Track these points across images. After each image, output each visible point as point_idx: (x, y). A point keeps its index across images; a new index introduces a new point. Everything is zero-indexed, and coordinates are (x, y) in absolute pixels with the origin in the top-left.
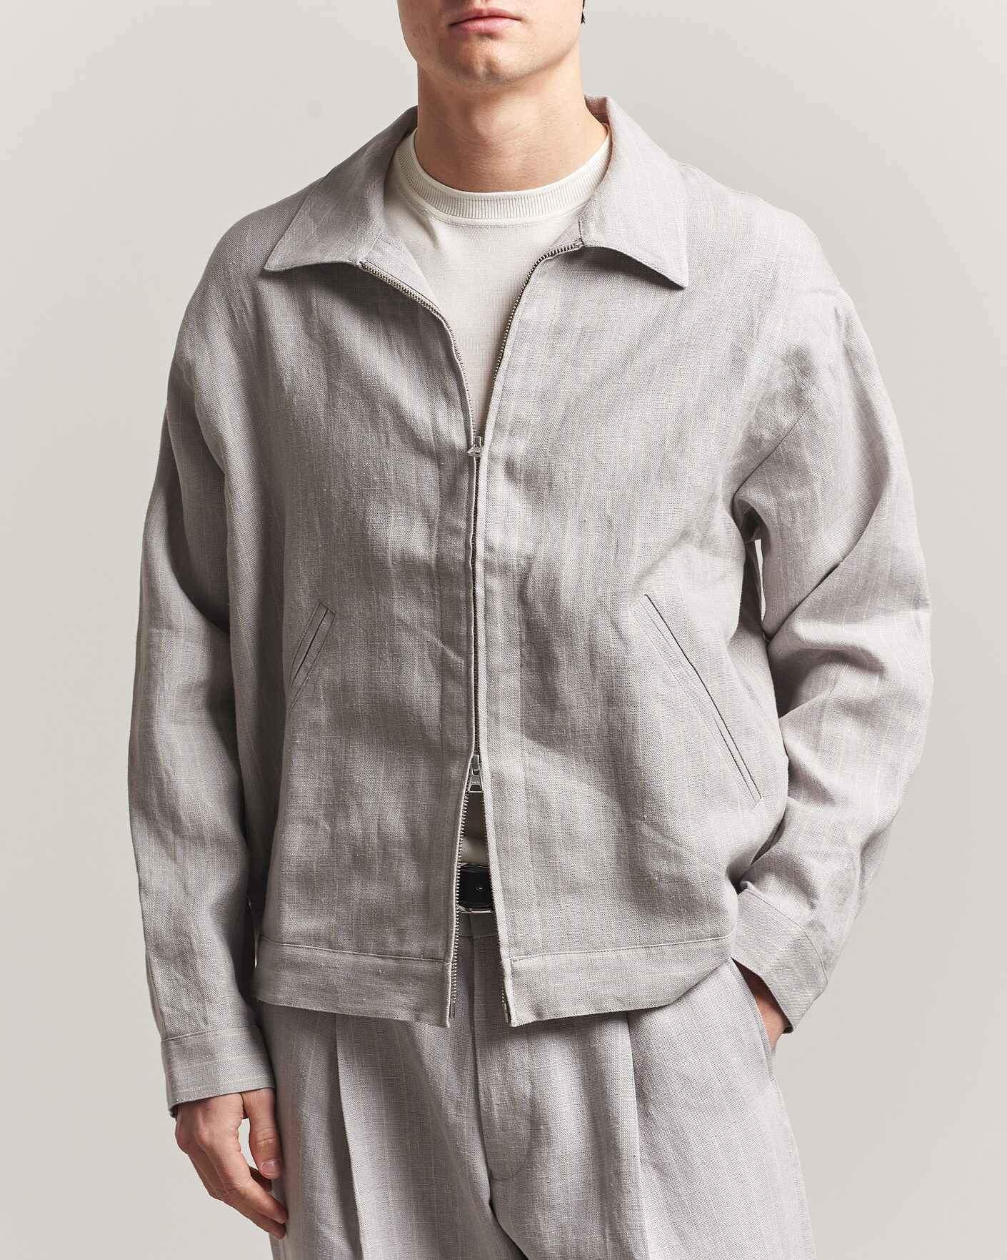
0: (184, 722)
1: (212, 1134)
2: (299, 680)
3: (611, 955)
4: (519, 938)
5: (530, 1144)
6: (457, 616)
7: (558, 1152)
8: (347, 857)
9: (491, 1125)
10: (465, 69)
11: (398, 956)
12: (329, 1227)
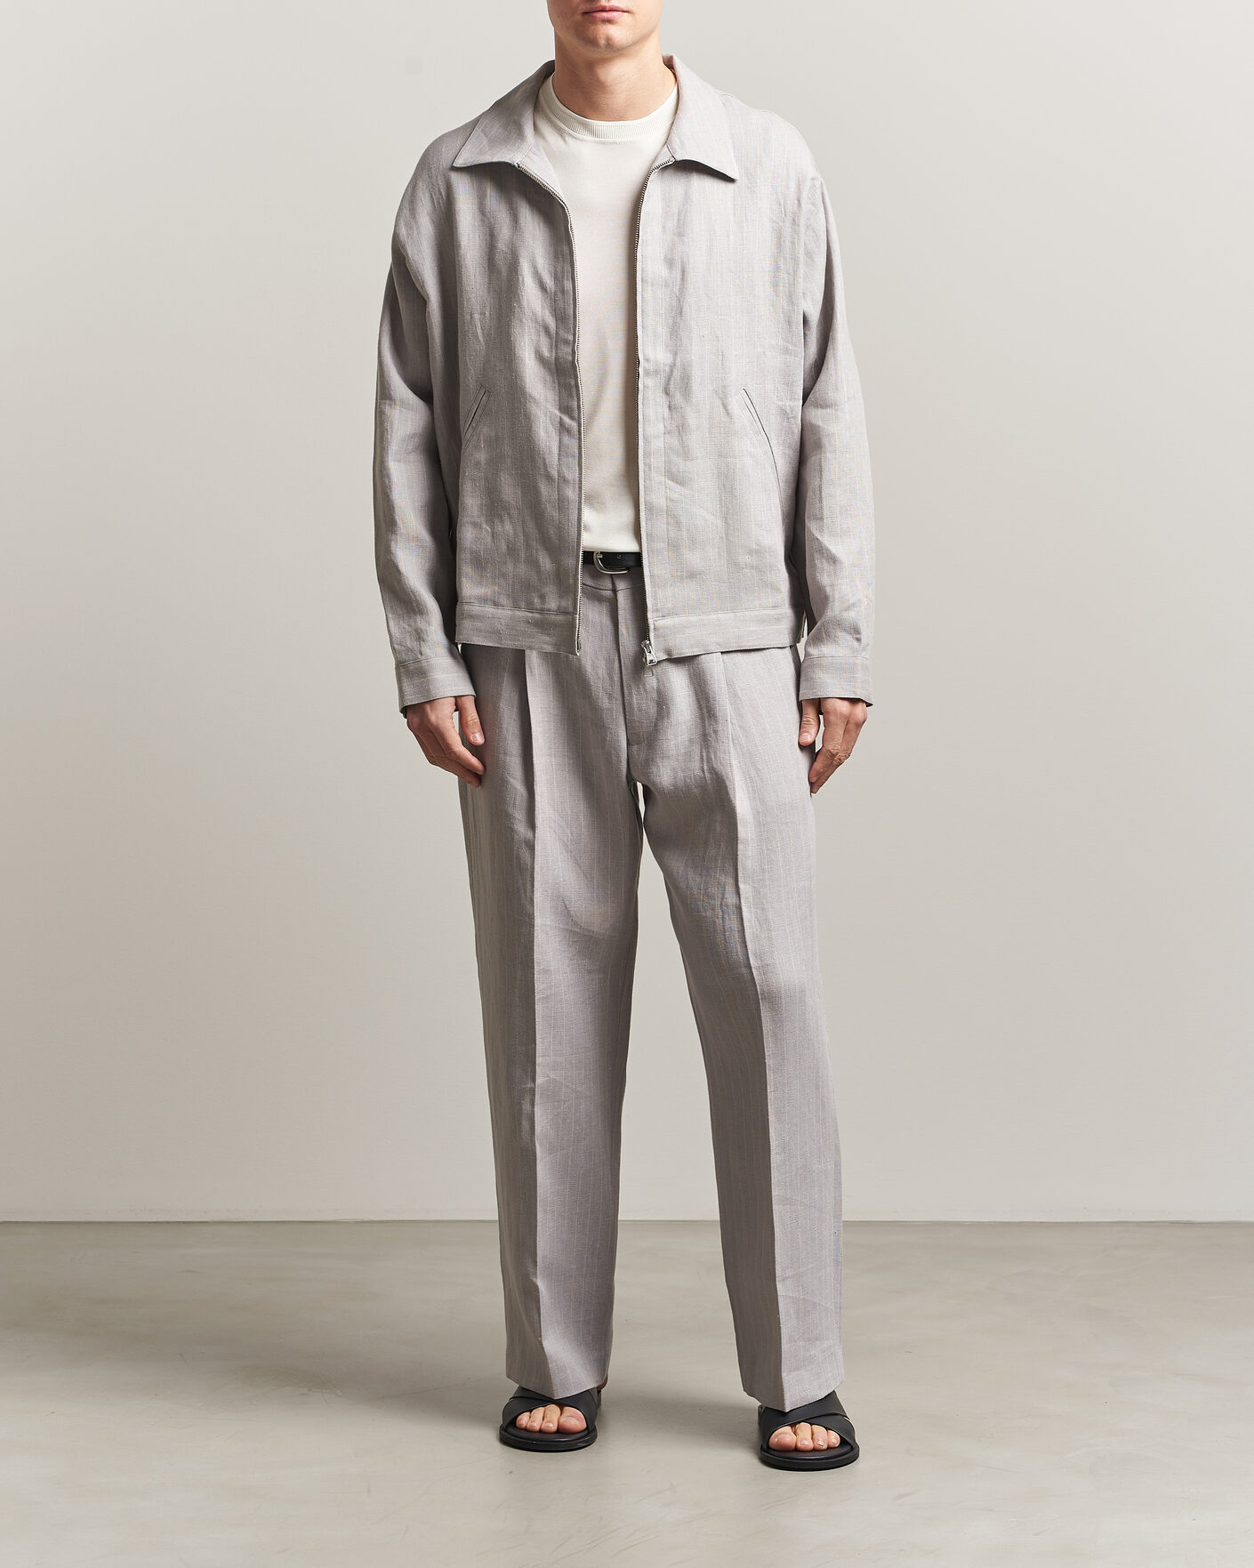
0: (399, 461)
1: (437, 718)
2: (468, 435)
3: (713, 617)
4: (659, 606)
5: (657, 719)
6: (570, 395)
7: (674, 722)
8: (504, 547)
9: (632, 708)
10: (592, 42)
11: (542, 611)
12: (515, 778)
